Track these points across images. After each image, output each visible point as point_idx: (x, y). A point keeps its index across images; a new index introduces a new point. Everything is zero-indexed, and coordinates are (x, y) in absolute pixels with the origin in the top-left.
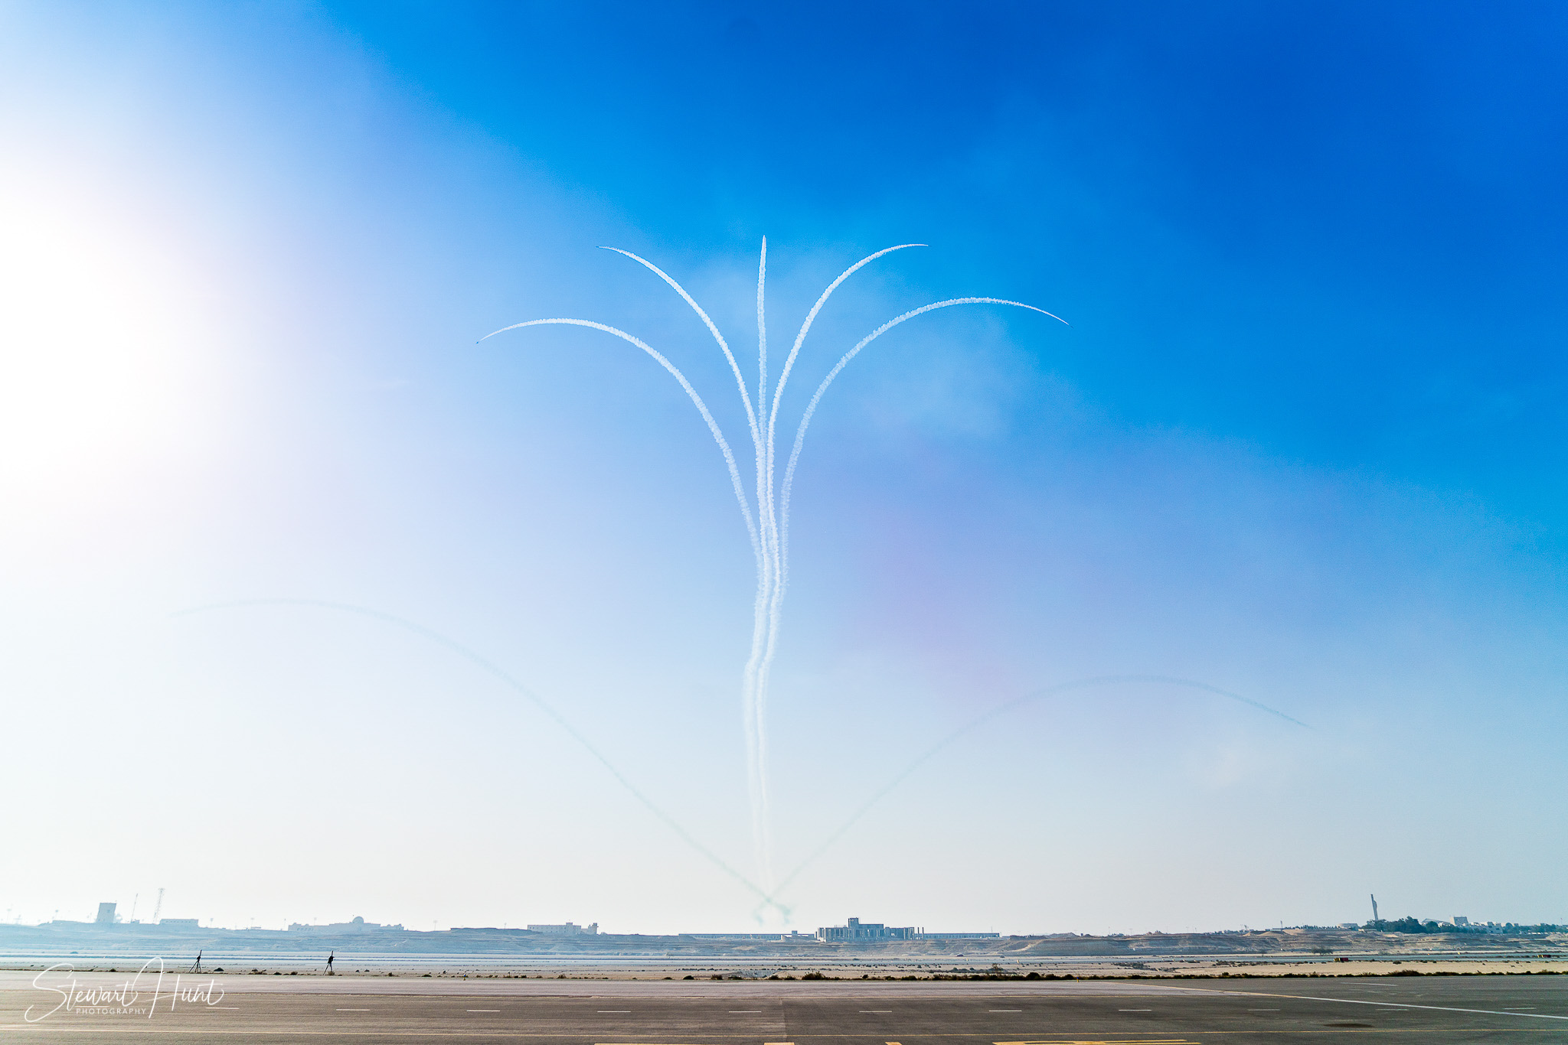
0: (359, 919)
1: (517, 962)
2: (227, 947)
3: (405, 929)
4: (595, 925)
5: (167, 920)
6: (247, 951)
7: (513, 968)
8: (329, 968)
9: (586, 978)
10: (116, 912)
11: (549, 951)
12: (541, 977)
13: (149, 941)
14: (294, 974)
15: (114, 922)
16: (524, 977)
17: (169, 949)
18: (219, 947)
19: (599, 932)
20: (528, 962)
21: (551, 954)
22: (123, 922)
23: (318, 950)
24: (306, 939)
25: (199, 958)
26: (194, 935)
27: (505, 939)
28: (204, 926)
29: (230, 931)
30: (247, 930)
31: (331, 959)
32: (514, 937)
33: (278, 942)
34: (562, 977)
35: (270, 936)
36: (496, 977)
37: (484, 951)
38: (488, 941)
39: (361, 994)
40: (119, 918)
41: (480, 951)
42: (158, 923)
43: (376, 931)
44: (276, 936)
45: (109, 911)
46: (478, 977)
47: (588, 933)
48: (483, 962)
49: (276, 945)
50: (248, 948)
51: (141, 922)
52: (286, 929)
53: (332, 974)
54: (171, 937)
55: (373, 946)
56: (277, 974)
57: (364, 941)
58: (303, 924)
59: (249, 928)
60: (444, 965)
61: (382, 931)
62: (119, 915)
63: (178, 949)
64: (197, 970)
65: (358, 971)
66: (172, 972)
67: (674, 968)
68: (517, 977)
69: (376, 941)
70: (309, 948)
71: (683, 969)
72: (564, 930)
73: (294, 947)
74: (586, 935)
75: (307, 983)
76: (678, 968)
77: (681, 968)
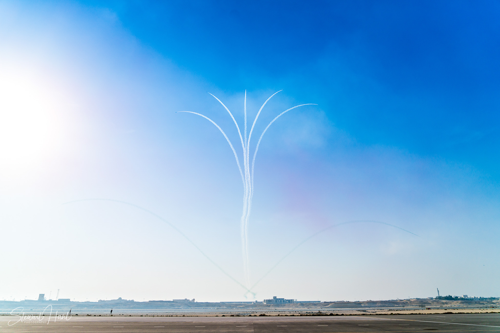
0: (120, 298)
1: (170, 311)
2: (79, 307)
3: (134, 301)
4: (194, 299)
5: (60, 299)
6: (85, 309)
7: (168, 313)
8: (111, 314)
9: (191, 316)
10: (44, 297)
11: (180, 308)
12: (177, 316)
13: (55, 306)
14: (100, 316)
15: (44, 300)
16: (172, 316)
17: (61, 308)
18: (76, 308)
19: (195, 302)
20: (173, 311)
21: (180, 309)
22: (47, 300)
23: (107, 308)
24: (104, 304)
25: (70, 311)
26: (69, 304)
27: (166, 304)
28: (72, 301)
29: (80, 302)
30: (85, 302)
31: (112, 311)
32: (169, 303)
34: (184, 316)
35: (92, 304)
36: (163, 316)
37: (159, 308)
38: (160, 305)
39: (121, 322)
40: (45, 299)
41: (158, 308)
42: (58, 300)
43: (126, 302)
44: (94, 304)
45: (42, 297)
46: (157, 316)
47: (192, 302)
48: (159, 311)
49: (94, 307)
50: (86, 308)
51: (52, 300)
52: (97, 302)
53: (112, 316)
54: (62, 304)
55: (124, 307)
56: (95, 316)
57: (122, 305)
58: (103, 300)
59: (86, 301)
60: (147, 313)
61: (128, 302)
62: (45, 298)
63: (64, 308)
65: (120, 315)
67: (219, 313)
68: (170, 316)
69: (126, 305)
70: (105, 307)
71: (222, 313)
72: (184, 301)
73: (100, 307)
74: (191, 302)
75: (104, 318)
76: (220, 313)
77: (221, 313)
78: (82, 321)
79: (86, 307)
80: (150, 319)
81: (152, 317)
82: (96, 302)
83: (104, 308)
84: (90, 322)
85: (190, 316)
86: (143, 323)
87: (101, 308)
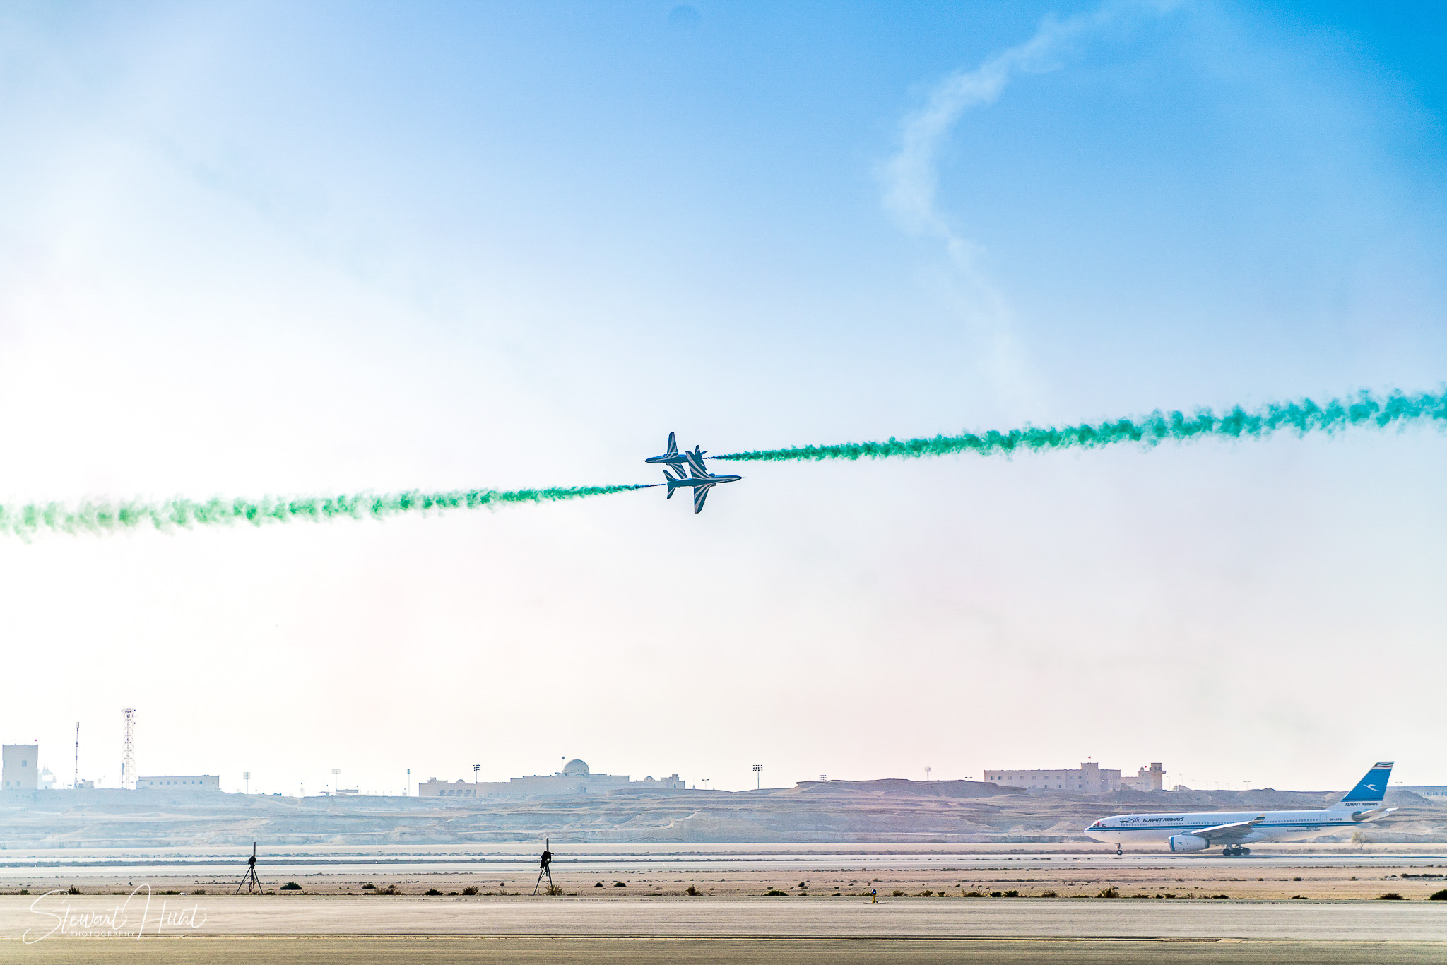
0: (578, 767)
1: (969, 861)
2: (292, 836)
3: (688, 786)
4: (1157, 769)
5: (152, 780)
6: (336, 844)
7: (963, 875)
8: (545, 878)
9: (1169, 896)
10: (40, 766)
11: (1047, 833)
12: (1053, 895)
13: (123, 825)
14: (469, 892)
15: (41, 787)
16: (1012, 895)
17: (168, 844)
18: (273, 837)
19: (1168, 784)
20: (999, 860)
21: (1052, 840)
22: (57, 786)
23: (496, 840)
24: (464, 814)
25: (252, 861)
26: (214, 812)
27: (934, 806)
28: (233, 792)
29: (291, 800)
30: (328, 797)
31: (546, 858)
32: (955, 802)
33: (402, 822)
34: (1110, 895)
35: (382, 810)
36: (942, 894)
37: (884, 835)
38: (890, 811)
39: (652, 936)
40: (47, 778)
41: (873, 836)
42: (133, 787)
43: (621, 792)
44: (395, 810)
45: (24, 764)
46: (897, 894)
47: (1139, 788)
48: (886, 861)
49: (398, 830)
50: (339, 837)
51: (96, 786)
52: (415, 792)
53: (554, 891)
54: (165, 817)
55: (619, 828)
56: (433, 893)
57: (597, 816)
58: (452, 781)
59: (332, 791)
60: (794, 870)
61: (635, 791)
62: (46, 771)
63: (185, 843)
64: (252, 888)
65: (599, 885)
66: (202, 893)
67: (1380, 873)
68: (997, 895)
69: (629, 817)
70: (476, 834)
71: (1405, 876)
72: (1076, 782)
73: (440, 833)
74: (1137, 793)
75: (511, 911)
76: (1390, 872)
77: (1399, 872)
78: (364, 928)
79: (343, 830)
80: (858, 917)
81: (868, 905)
82: (403, 800)
83: (471, 840)
84: (427, 936)
85: (1163, 893)
86: (826, 947)
87: (448, 837)
